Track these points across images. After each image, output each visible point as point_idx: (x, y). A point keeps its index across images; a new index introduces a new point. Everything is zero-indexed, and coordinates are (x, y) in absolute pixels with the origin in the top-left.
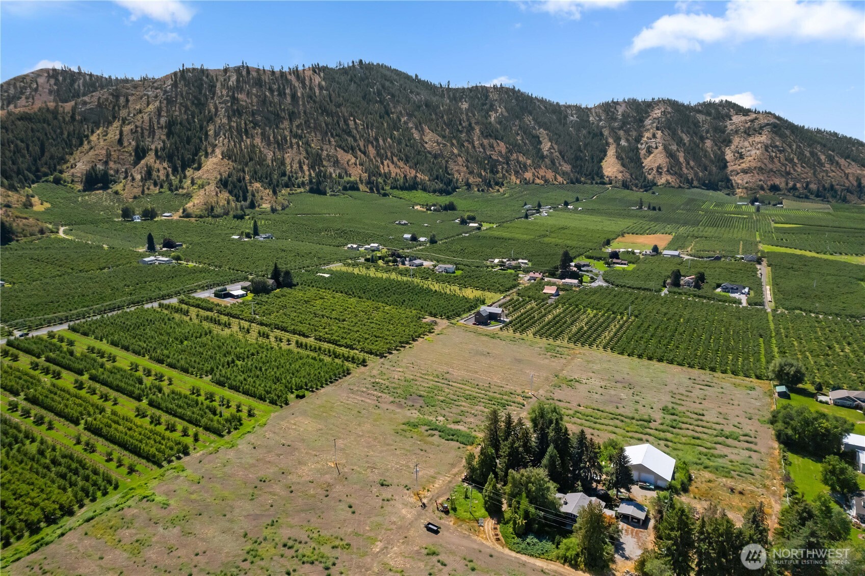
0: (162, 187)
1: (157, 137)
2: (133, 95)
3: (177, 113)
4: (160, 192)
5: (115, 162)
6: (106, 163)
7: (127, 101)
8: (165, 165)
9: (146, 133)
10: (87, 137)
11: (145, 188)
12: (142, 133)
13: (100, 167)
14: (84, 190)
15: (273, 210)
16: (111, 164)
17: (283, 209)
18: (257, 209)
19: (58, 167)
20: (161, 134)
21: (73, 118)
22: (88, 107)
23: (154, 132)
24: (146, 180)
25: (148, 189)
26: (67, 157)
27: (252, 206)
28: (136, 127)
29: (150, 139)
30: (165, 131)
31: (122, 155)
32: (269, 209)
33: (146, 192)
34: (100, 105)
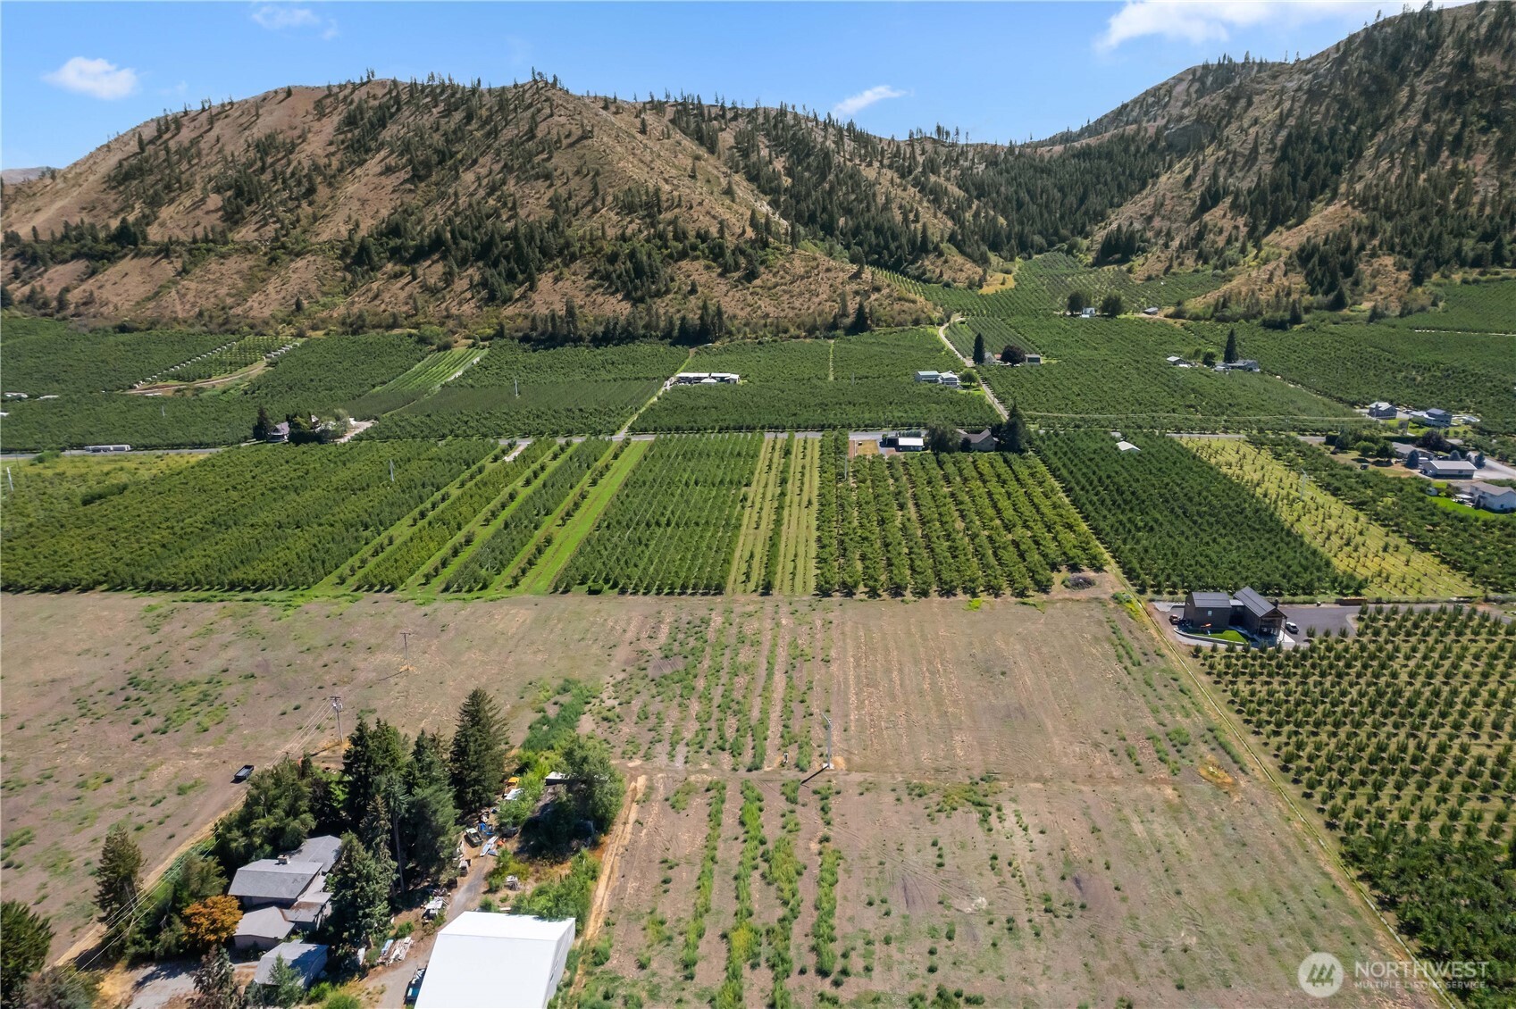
0: (1206, 262)
1: (1255, 169)
2: (1265, 91)
3: (1318, 118)
4: (1196, 271)
5: (1163, 218)
6: (1149, 219)
7: (1250, 104)
8: (1241, 221)
9: (1240, 161)
10: (1157, 176)
11: (1175, 264)
12: (1234, 162)
13: (1137, 226)
14: (1093, 265)
15: (1375, 316)
16: (1157, 223)
17: (1401, 315)
18: (1346, 312)
19: (1088, 228)
20: (1265, 165)
21: (1152, 147)
22: (1184, 123)
23: (1256, 159)
24: (1187, 248)
25: (1181, 264)
26: (1109, 211)
27: (1338, 304)
28: (1228, 153)
29: (1240, 175)
30: (1277, 154)
31: (1181, 204)
32: (1368, 314)
33: (1175, 269)
34: (1199, 120)
